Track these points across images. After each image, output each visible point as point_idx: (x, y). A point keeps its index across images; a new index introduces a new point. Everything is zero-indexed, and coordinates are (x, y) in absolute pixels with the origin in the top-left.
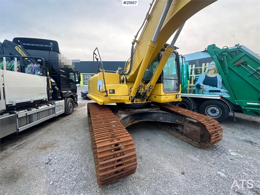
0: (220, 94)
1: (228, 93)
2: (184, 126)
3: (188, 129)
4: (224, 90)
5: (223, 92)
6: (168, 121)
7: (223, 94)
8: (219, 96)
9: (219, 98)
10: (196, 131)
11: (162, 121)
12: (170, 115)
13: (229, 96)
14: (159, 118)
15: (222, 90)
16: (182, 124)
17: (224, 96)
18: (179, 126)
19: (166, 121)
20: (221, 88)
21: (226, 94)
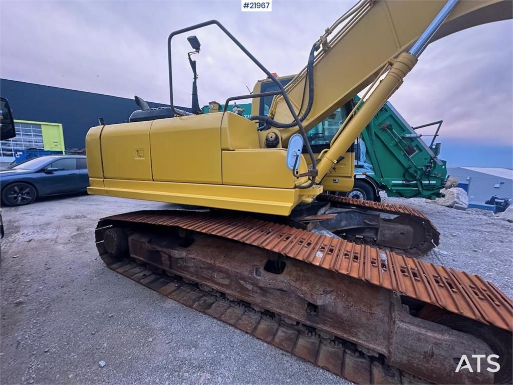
0: (363, 170)
1: (373, 169)
2: (380, 228)
3: (387, 232)
4: (368, 165)
5: (368, 168)
6: (354, 225)
7: (367, 170)
8: (361, 173)
9: (364, 177)
10: (405, 233)
11: (345, 228)
12: (356, 213)
13: (374, 174)
14: (340, 224)
15: (366, 165)
16: (376, 226)
17: (368, 174)
18: (366, 230)
19: (350, 226)
20: (365, 162)
21: (370, 170)
